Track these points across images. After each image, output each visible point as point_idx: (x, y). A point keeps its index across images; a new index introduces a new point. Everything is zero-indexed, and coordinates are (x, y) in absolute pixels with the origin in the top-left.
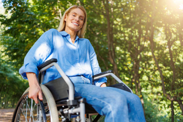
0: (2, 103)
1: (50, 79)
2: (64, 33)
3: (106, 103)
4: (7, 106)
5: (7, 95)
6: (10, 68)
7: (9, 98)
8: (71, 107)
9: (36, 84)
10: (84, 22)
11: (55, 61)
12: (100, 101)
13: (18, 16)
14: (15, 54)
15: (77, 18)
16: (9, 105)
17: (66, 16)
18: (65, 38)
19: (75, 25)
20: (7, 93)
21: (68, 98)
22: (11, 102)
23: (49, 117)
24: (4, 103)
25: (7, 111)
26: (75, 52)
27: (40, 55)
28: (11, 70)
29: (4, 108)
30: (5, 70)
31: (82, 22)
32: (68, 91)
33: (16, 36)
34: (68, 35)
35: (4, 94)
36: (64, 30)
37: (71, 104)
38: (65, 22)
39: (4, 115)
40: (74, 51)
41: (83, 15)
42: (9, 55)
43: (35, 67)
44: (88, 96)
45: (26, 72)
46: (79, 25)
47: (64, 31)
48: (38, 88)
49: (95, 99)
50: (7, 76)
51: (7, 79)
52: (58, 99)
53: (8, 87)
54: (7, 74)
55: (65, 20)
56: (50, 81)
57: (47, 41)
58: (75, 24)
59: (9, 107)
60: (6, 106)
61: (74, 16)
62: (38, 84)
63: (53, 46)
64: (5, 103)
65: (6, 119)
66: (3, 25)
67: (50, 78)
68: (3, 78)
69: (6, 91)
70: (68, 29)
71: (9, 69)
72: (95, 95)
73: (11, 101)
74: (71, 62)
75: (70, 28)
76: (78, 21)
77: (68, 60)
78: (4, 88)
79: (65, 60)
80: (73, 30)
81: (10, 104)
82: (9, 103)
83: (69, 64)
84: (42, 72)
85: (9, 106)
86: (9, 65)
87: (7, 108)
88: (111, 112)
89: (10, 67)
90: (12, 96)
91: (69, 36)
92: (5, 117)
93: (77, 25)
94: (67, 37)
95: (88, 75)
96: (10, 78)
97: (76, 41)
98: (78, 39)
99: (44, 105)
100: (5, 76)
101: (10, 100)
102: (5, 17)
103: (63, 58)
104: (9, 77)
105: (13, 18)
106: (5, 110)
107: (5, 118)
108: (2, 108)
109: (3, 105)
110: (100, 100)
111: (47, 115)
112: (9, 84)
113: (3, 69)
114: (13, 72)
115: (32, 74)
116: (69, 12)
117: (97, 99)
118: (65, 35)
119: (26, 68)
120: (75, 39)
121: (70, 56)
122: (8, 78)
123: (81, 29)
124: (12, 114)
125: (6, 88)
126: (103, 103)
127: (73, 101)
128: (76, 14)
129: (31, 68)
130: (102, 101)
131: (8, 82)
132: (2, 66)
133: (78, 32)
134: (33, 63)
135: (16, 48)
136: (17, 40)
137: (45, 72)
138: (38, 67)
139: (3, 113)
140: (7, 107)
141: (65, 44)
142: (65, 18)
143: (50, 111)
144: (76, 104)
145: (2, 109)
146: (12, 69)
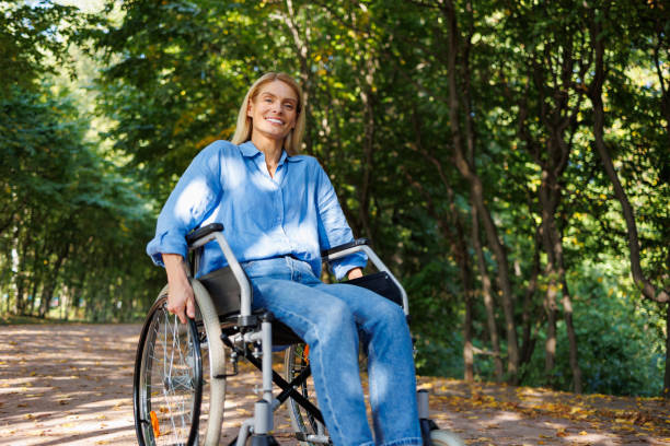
0: (115, 305)
1: (213, 267)
2: (250, 150)
3: (311, 324)
4: (130, 315)
5: (128, 278)
6: (132, 188)
7: (133, 290)
8: (245, 330)
9: (183, 283)
10: (298, 111)
11: (219, 228)
12: (301, 320)
13: (145, 18)
14: (145, 144)
15: (276, 106)
16: (135, 310)
17: (251, 104)
18: (251, 162)
19: (274, 124)
20: (128, 272)
21: (239, 312)
22: (144, 304)
23: (206, 350)
24: (120, 305)
25: (131, 331)
26: (273, 199)
27: (191, 210)
28: (134, 196)
29: (122, 321)
30: (115, 194)
31: (290, 114)
32: (240, 296)
33: (145, 85)
34: (259, 154)
35: (118, 276)
36: (249, 138)
37: (245, 323)
38: (250, 119)
39: (123, 343)
40: (272, 195)
41: (292, 96)
42: (128, 146)
43: (181, 241)
44: (280, 307)
45: (162, 251)
46: (284, 123)
47: (249, 143)
48: (187, 291)
49: (291, 315)
50: (124, 214)
51: (123, 227)
52: (224, 312)
53: (127, 252)
54: (125, 209)
55: (250, 115)
56: (212, 271)
57: (207, 176)
58: (274, 120)
59: (137, 318)
60: (126, 315)
61: (269, 101)
62: (186, 281)
63: (221, 185)
64: (124, 304)
65: (128, 355)
66: (100, 49)
67: (213, 263)
68: (112, 224)
69: (125, 266)
70: (260, 135)
71: (130, 194)
72: (292, 307)
73: (142, 297)
74: (262, 223)
75: (262, 132)
76: (280, 114)
77: (255, 220)
78: (116, 255)
79: (249, 221)
80: (271, 136)
81: (141, 307)
82: (135, 303)
83: (256, 230)
84: (198, 248)
85: (136, 315)
86: (126, 180)
87: (129, 323)
88: (317, 342)
89: (132, 184)
90: (142, 281)
91: (263, 156)
92: (126, 351)
93: (279, 125)
94: (256, 161)
95: (303, 254)
96: (134, 222)
97: (280, 167)
98: (286, 161)
99: (197, 325)
100: (117, 217)
101: (136, 294)
102: (104, 22)
103: (244, 215)
104: (131, 219)
105: (131, 26)
106: (122, 326)
107: (123, 354)
108: (114, 320)
109: (115, 311)
110: (299, 316)
111: (202, 345)
112: (131, 243)
113: (110, 192)
114: (143, 204)
115: (174, 257)
116: (255, 94)
117: (295, 314)
118: (252, 155)
119: (161, 243)
120: (278, 160)
121: (260, 211)
122: (126, 223)
123: (293, 130)
124: (136, 339)
125: (121, 256)
126: (306, 323)
127: (248, 317)
128: (272, 96)
129: (173, 244)
130: (305, 319)
131: (126, 235)
132: (107, 184)
133: (285, 139)
134: (176, 231)
135: (146, 127)
136: (148, 97)
137: (202, 249)
138: (186, 237)
139: (117, 337)
140: (131, 320)
141: (248, 177)
142: (249, 109)
143: (208, 338)
144: (254, 322)
145: (114, 323)
146: (138, 191)
